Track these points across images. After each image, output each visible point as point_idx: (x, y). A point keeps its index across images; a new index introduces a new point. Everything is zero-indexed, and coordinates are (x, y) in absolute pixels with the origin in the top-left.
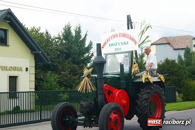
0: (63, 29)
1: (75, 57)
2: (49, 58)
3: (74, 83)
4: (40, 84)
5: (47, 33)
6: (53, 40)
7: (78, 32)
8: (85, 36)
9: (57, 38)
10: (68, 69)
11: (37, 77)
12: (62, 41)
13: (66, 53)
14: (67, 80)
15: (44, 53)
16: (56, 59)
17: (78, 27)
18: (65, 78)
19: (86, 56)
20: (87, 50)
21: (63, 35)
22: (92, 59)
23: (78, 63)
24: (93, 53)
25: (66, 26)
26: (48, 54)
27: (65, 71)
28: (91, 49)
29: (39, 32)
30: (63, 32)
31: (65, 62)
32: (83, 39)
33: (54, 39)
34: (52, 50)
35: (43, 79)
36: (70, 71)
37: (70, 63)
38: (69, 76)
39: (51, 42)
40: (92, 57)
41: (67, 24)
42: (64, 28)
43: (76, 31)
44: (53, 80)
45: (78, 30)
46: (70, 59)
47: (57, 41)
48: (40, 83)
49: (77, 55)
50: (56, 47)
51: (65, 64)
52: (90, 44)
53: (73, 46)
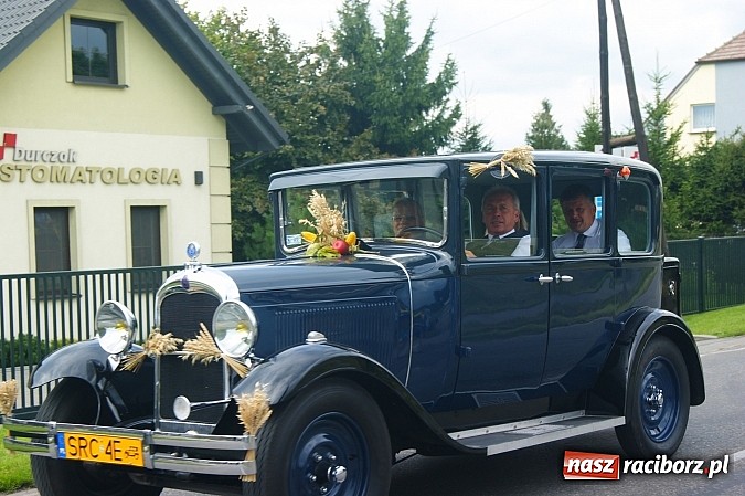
0: (339, 12)
1: (386, 124)
2: (283, 129)
4: (253, 236)
5: (274, 30)
6: (297, 59)
7: (398, 23)
8: (427, 40)
9: (312, 51)
11: (241, 208)
12: (333, 63)
13: (351, 110)
15: (263, 110)
16: (313, 131)
17: (397, 3)
19: (430, 118)
20: (434, 95)
21: (338, 38)
22: (453, 129)
23: (400, 149)
24: (458, 108)
26: (280, 116)
28: (450, 88)
29: (242, 29)
30: (338, 24)
31: (347, 144)
32: (418, 49)
33: (303, 54)
34: (294, 99)
35: (265, 215)
37: (367, 149)
39: (293, 67)
40: (454, 123)
42: (341, 8)
43: (388, 20)
45: (395, 14)
46: (368, 134)
47: (312, 62)
48: (252, 231)
49: (395, 115)
50: (310, 87)
51: (347, 155)
52: (446, 71)
53: (379, 79)
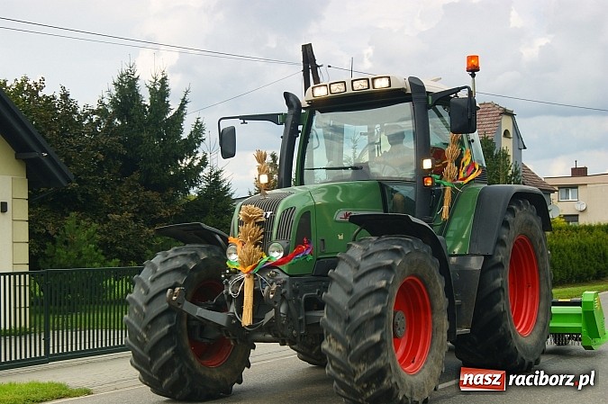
0: (115, 84)
1: (150, 169)
2: (70, 174)
3: (150, 246)
4: (46, 252)
5: (65, 96)
6: (82, 119)
7: (160, 93)
8: (182, 107)
9: (94, 112)
10: (129, 204)
11: (37, 230)
12: (110, 122)
13: (122, 157)
14: (126, 238)
15: (55, 157)
16: (94, 174)
17: (159, 79)
18: (122, 234)
19: (183, 165)
20: (187, 147)
21: (114, 102)
22: (201, 174)
23: (160, 188)
24: (204, 158)
25: (122, 76)
26: (68, 162)
27: (122, 212)
28: (199, 144)
29: (40, 94)
30: (114, 93)
31: (120, 183)
32: (175, 114)
33: (87, 115)
34: (79, 149)
35: (55, 236)
36: (138, 210)
37: (136, 187)
38: (132, 225)
39: (79, 123)
40: (202, 170)
41: (125, 68)
42: (116, 81)
43: (152, 91)
44: (83, 237)
45: (158, 87)
46: (136, 175)
47: (94, 120)
48: (45, 247)
49: (157, 162)
50: (92, 140)
51: (120, 191)
52: (196, 130)
53: (145, 135)
